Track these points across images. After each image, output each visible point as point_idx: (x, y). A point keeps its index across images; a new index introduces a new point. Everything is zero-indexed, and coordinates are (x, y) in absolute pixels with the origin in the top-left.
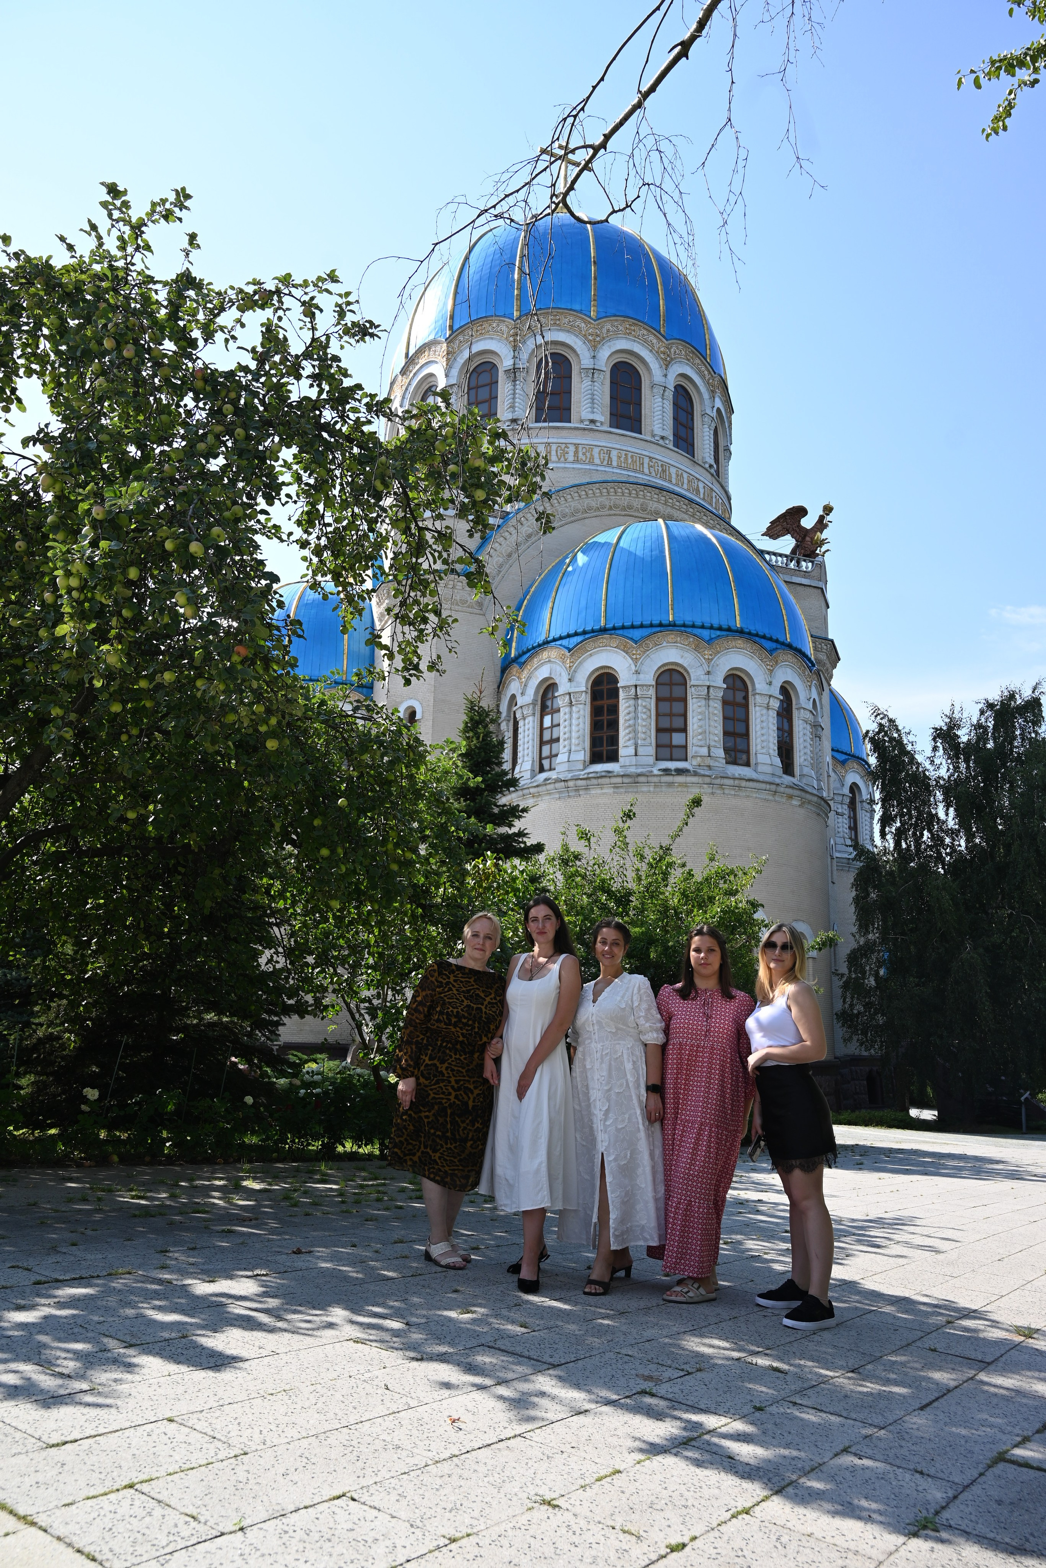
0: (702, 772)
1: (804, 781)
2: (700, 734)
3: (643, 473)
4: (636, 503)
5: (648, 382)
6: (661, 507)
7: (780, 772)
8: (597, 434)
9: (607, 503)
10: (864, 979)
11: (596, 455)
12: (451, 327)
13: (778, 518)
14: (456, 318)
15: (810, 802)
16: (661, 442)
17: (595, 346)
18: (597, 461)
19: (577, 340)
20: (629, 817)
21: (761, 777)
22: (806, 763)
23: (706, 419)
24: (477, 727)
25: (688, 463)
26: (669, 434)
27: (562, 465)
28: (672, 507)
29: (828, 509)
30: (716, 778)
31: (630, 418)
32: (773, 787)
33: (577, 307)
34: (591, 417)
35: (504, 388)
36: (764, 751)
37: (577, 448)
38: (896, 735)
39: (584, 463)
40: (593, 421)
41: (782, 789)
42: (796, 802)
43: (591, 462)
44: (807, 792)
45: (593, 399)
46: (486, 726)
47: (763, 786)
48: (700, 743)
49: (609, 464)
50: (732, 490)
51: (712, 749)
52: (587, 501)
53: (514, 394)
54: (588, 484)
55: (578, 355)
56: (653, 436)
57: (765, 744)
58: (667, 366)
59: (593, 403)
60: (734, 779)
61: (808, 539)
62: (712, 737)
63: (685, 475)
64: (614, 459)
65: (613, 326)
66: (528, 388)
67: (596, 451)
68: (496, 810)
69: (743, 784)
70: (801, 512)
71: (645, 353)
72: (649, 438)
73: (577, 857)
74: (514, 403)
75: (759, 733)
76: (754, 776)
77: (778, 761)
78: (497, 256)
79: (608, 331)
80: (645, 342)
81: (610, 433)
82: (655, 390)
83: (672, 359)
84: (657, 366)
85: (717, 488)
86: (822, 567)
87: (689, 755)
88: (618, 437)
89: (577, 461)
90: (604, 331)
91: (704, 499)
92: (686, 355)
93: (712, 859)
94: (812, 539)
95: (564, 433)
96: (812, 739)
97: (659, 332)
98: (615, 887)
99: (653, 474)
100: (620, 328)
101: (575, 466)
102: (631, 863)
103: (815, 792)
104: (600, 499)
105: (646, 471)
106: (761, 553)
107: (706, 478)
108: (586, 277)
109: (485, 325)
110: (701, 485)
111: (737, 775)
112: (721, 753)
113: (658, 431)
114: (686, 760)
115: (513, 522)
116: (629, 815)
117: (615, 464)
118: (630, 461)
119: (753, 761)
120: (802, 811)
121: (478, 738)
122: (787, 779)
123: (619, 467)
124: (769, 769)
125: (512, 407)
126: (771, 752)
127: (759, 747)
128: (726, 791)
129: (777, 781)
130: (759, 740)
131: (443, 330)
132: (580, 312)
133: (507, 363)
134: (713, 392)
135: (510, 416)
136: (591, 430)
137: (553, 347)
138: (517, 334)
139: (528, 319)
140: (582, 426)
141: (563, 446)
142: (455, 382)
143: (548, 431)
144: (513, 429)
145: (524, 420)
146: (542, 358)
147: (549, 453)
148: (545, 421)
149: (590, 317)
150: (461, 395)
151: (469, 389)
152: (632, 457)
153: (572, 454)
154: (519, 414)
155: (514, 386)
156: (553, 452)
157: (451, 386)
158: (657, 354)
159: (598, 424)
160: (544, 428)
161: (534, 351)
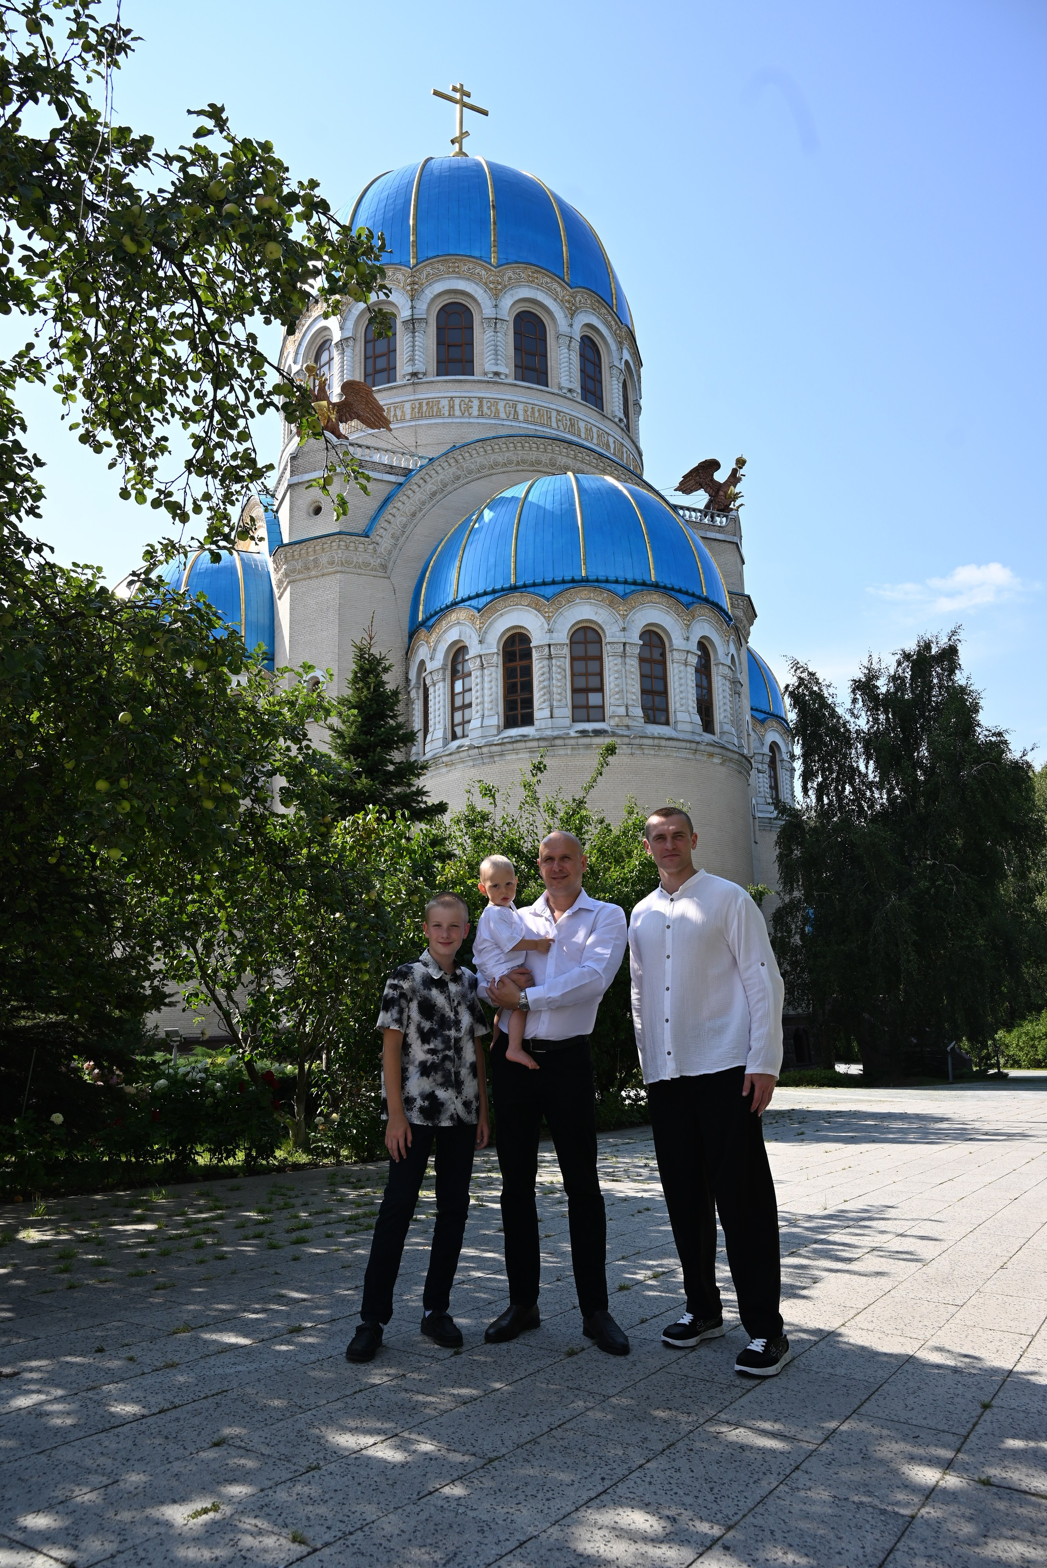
0: (621, 732)
1: (725, 738)
2: (618, 693)
3: (551, 427)
4: (545, 458)
5: (553, 332)
6: (570, 462)
7: (700, 729)
8: (502, 386)
9: (514, 458)
10: (789, 937)
11: (502, 409)
13: (691, 472)
15: (731, 760)
16: (569, 395)
17: (496, 295)
18: (502, 415)
19: (478, 289)
20: (539, 769)
21: (681, 736)
22: (726, 720)
23: (615, 371)
24: (368, 677)
25: (598, 417)
26: (577, 386)
27: (467, 420)
28: (582, 462)
29: (741, 462)
30: (635, 737)
31: (535, 370)
32: (694, 746)
33: (476, 253)
34: (495, 369)
35: (403, 341)
36: (683, 708)
37: (481, 402)
38: (815, 688)
39: (489, 417)
40: (497, 374)
41: (702, 747)
42: (716, 760)
43: (497, 416)
44: (728, 749)
45: (496, 351)
46: (378, 675)
47: (683, 744)
48: (617, 703)
49: (516, 418)
50: (642, 446)
51: (630, 708)
52: (493, 457)
53: (414, 346)
54: (494, 438)
55: (479, 304)
56: (560, 388)
57: (684, 701)
58: (572, 315)
59: (496, 355)
60: (654, 738)
61: (721, 493)
62: (629, 695)
63: (595, 430)
64: (521, 412)
65: (514, 273)
66: (427, 340)
67: (501, 404)
68: (391, 768)
69: (663, 743)
70: (713, 465)
71: (549, 302)
72: (556, 391)
73: (485, 817)
74: (414, 355)
75: (677, 691)
76: (674, 734)
77: (697, 719)
78: (390, 201)
79: (510, 278)
80: (549, 291)
81: (516, 385)
82: (561, 341)
83: (577, 308)
84: (562, 315)
85: (627, 443)
86: (736, 521)
87: (607, 715)
88: (523, 390)
89: (481, 415)
90: (506, 278)
91: (614, 454)
92: (592, 304)
93: (631, 813)
94: (726, 493)
95: (467, 386)
96: (731, 696)
97: (563, 280)
98: (526, 846)
99: (562, 428)
100: (523, 275)
101: (480, 421)
102: (542, 818)
103: (736, 749)
104: (507, 454)
105: (554, 425)
106: (675, 508)
107: (616, 433)
108: (485, 221)
110: (611, 440)
111: (656, 735)
112: (638, 712)
113: (565, 384)
114: (604, 720)
115: (416, 479)
116: (539, 768)
117: (521, 418)
118: (537, 414)
119: (672, 720)
120: (723, 769)
121: (369, 689)
122: (708, 737)
123: (526, 421)
124: (688, 727)
125: (412, 360)
126: (691, 709)
127: (678, 705)
128: (646, 752)
129: (698, 739)
130: (677, 698)
132: (480, 258)
133: (405, 314)
134: (620, 343)
135: (410, 370)
136: (495, 383)
137: (453, 296)
138: (414, 283)
139: (425, 266)
140: (486, 379)
141: (467, 400)
142: (350, 335)
143: (450, 384)
144: (413, 384)
145: (425, 374)
146: (442, 309)
147: (452, 407)
148: (447, 375)
149: (490, 264)
150: (357, 349)
151: (366, 342)
152: (539, 410)
153: (476, 408)
154: (419, 367)
155: (414, 337)
156: (457, 407)
157: (347, 339)
158: (562, 302)
159: (503, 377)
160: (446, 381)
161: (433, 300)
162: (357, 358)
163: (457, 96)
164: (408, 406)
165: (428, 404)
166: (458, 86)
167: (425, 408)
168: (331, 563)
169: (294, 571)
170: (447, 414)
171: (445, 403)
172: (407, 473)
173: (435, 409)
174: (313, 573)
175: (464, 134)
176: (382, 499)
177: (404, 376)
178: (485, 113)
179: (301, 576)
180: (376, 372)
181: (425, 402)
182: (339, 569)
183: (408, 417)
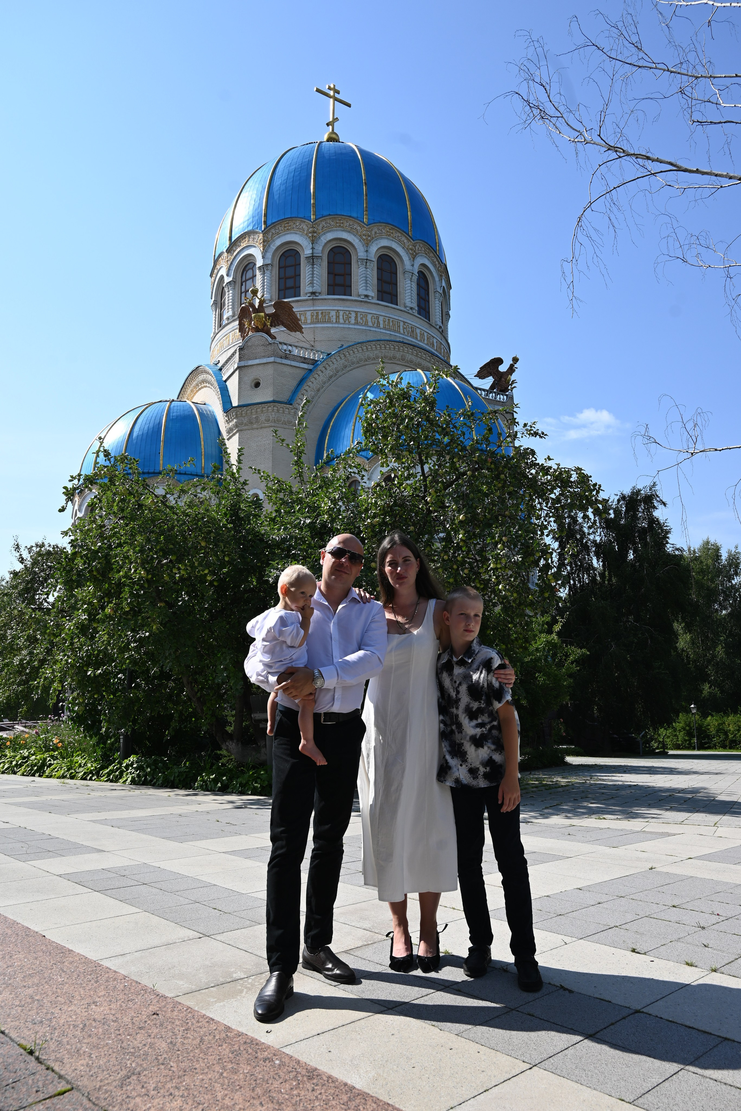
3: (399, 332)
4: (398, 355)
5: (401, 269)
6: (414, 358)
8: (370, 305)
9: (380, 355)
11: (369, 320)
12: (265, 223)
13: (485, 365)
14: (269, 216)
16: (410, 311)
17: (367, 244)
18: (370, 324)
19: (355, 239)
23: (437, 295)
25: (427, 325)
26: (415, 305)
27: (347, 326)
28: (421, 358)
29: (515, 360)
31: (389, 294)
33: (354, 215)
34: (366, 293)
35: (305, 270)
37: (356, 314)
39: (361, 325)
40: (367, 296)
43: (366, 324)
45: (366, 281)
49: (378, 326)
52: (367, 353)
53: (313, 274)
54: (368, 341)
55: (355, 249)
56: (406, 307)
58: (414, 258)
59: (366, 283)
61: (503, 379)
63: (426, 334)
64: (381, 322)
65: (378, 229)
66: (322, 270)
67: (369, 316)
70: (498, 361)
71: (399, 250)
72: (403, 309)
74: (313, 280)
78: (297, 174)
79: (376, 233)
80: (400, 242)
81: (378, 304)
82: (406, 275)
83: (417, 254)
84: (407, 258)
85: (444, 342)
86: (511, 398)
88: (383, 307)
89: (357, 323)
90: (373, 233)
91: (436, 350)
92: (425, 251)
94: (506, 379)
95: (348, 303)
97: (408, 235)
99: (406, 333)
100: (384, 231)
101: (356, 327)
104: (376, 352)
105: (402, 331)
106: (476, 389)
107: (437, 335)
108: (360, 193)
109: (291, 223)
110: (435, 341)
113: (409, 304)
115: (320, 367)
117: (382, 326)
118: (391, 324)
123: (384, 328)
125: (312, 283)
131: (259, 223)
132: (357, 218)
133: (308, 252)
134: (441, 276)
135: (311, 290)
136: (366, 302)
137: (338, 242)
138: (314, 232)
139: (321, 221)
140: (359, 299)
141: (347, 313)
142: (269, 262)
143: (337, 302)
144: (313, 299)
145: (320, 293)
146: (331, 250)
147: (338, 317)
148: (334, 294)
149: (363, 222)
150: (274, 272)
151: (279, 268)
152: (393, 321)
153: (353, 318)
154: (317, 288)
155: (313, 268)
156: (341, 317)
157: (267, 265)
158: (407, 250)
159: (370, 298)
160: (334, 299)
161: (326, 244)
162: (274, 278)
163: (332, 93)
164: (309, 314)
165: (322, 313)
166: (332, 86)
167: (320, 316)
168: (268, 421)
169: (242, 424)
170: (334, 321)
171: (333, 313)
172: (314, 362)
173: (327, 318)
174: (255, 426)
175: (335, 120)
176: (299, 380)
177: (306, 294)
178: (349, 105)
179: (246, 427)
180: (286, 288)
181: (320, 312)
182: (273, 424)
183: (309, 321)
